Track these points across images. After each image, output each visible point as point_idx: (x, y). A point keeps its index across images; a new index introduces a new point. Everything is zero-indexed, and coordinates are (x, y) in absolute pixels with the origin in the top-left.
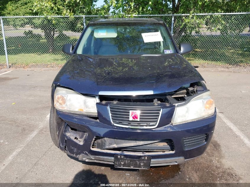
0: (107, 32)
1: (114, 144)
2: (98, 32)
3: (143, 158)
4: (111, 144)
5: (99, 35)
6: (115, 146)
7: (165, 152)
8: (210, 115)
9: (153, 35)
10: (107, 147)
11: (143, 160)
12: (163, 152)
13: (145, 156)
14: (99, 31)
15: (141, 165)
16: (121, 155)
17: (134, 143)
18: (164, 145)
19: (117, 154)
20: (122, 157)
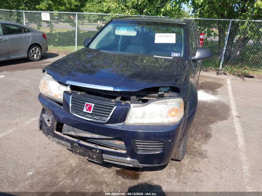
0: (128, 30)
1: (72, 132)
2: (119, 29)
3: (94, 150)
4: (69, 131)
5: (120, 32)
6: (73, 133)
7: (117, 150)
8: (170, 123)
9: (167, 36)
10: (65, 133)
11: (95, 152)
12: (115, 149)
13: (96, 149)
14: (121, 28)
15: (93, 157)
16: (76, 143)
17: (90, 134)
18: (120, 144)
19: (74, 141)
20: (77, 145)
